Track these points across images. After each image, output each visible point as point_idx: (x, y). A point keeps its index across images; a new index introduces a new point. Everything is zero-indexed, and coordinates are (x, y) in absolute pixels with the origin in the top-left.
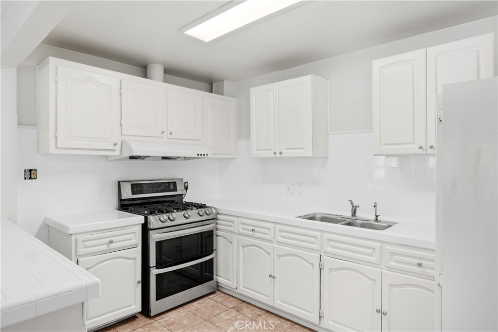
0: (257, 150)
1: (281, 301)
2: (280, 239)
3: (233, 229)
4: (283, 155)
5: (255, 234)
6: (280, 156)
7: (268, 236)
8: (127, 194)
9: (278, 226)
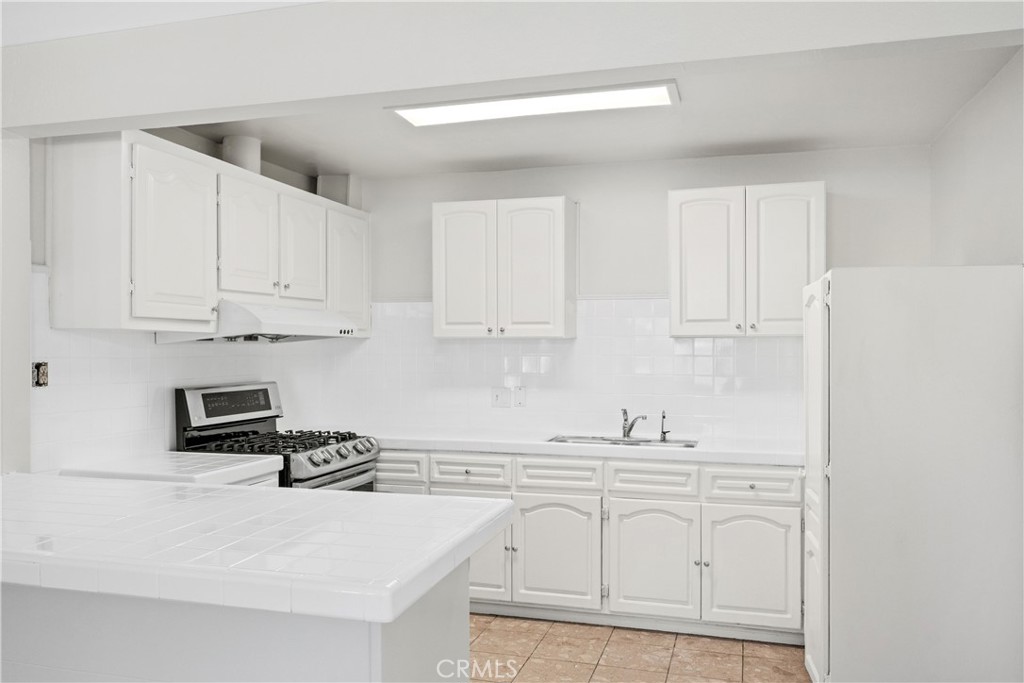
0: (448, 324)
1: (527, 588)
2: (525, 481)
3: (416, 475)
4: (506, 334)
5: (472, 478)
6: (500, 336)
7: (501, 479)
8: (198, 417)
9: (520, 459)
